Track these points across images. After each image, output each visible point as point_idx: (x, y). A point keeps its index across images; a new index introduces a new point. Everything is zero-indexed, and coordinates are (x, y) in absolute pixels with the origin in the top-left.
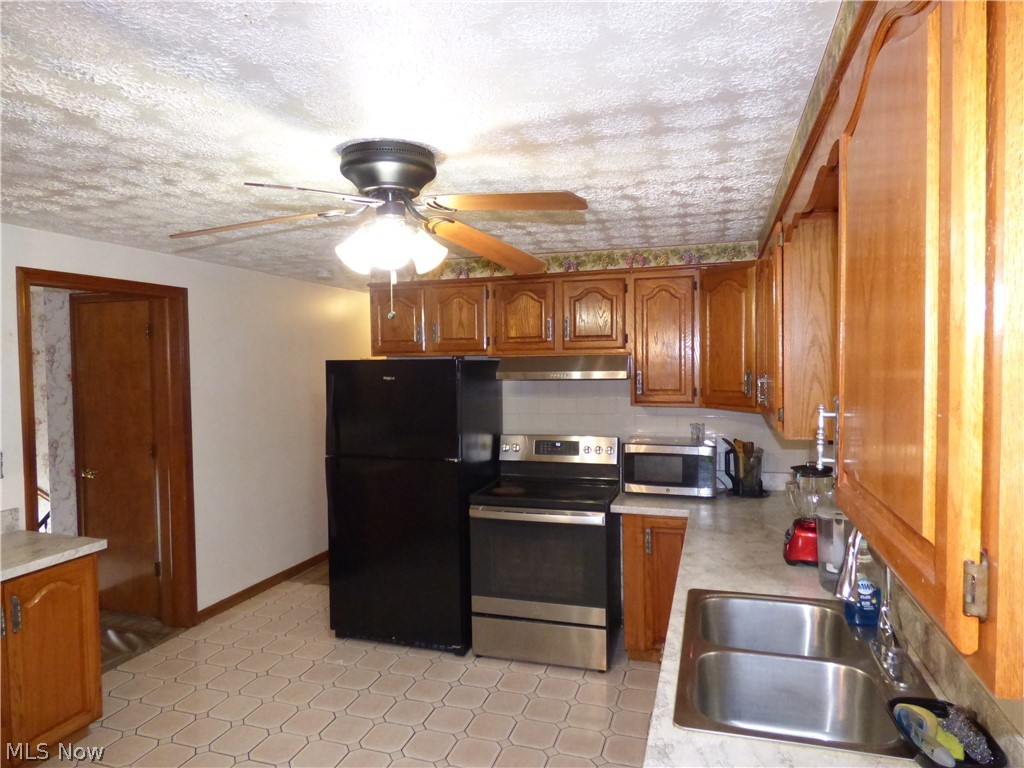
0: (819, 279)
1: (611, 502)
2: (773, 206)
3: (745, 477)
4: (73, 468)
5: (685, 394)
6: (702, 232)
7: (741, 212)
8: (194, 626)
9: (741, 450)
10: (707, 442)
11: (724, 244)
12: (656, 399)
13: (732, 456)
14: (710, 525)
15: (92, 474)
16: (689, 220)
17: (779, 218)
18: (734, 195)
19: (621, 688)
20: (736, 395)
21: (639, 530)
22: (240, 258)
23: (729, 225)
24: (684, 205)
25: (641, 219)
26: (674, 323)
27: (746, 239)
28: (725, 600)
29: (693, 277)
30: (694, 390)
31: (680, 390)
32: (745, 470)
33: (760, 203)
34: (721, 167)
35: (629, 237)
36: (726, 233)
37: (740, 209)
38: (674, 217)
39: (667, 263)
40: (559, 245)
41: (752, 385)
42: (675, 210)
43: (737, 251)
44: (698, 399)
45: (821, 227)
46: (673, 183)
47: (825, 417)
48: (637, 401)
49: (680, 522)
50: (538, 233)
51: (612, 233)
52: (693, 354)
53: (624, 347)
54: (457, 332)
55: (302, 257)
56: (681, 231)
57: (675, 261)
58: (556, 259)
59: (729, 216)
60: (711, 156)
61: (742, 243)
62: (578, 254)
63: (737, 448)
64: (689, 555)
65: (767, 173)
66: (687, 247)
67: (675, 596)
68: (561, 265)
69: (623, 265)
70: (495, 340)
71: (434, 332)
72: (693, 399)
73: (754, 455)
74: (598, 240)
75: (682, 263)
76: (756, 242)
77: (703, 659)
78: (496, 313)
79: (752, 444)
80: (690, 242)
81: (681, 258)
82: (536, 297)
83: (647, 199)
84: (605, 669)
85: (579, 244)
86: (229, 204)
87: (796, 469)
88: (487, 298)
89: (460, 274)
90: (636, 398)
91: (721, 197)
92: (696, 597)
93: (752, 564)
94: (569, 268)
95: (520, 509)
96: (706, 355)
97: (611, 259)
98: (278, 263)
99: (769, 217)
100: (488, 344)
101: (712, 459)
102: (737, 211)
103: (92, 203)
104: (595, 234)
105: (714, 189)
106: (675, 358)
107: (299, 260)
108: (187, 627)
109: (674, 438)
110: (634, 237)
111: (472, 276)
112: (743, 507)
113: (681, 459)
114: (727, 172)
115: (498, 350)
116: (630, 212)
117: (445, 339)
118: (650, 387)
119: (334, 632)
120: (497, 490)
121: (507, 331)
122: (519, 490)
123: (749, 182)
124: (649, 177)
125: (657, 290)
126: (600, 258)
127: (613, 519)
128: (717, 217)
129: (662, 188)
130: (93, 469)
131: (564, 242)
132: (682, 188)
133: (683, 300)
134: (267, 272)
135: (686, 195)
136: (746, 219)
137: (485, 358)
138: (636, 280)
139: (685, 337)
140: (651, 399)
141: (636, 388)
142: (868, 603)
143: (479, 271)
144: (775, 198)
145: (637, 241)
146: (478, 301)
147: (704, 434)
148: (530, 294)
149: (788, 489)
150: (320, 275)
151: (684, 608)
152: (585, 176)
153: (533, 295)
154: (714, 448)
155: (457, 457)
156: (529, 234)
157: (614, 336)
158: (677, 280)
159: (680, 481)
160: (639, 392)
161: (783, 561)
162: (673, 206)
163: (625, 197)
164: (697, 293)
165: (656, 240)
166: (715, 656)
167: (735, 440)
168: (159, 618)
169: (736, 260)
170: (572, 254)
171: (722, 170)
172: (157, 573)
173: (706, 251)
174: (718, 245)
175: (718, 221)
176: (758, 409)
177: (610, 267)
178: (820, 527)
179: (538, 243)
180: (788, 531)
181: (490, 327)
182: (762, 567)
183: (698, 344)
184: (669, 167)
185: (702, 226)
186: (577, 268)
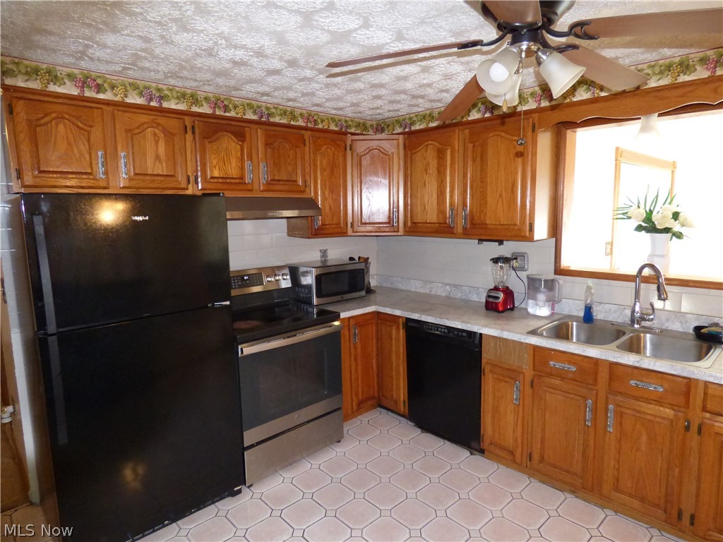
5: (342, 227)
31: (340, 224)
39: (329, 127)
48: (314, 233)
53: (305, 191)
54: (153, 168)
57: (333, 127)
58: (250, 106)
62: (268, 105)
68: (255, 113)
69: (301, 123)
75: (337, 129)
82: (236, 141)
88: (186, 133)
94: (262, 117)
97: (294, 116)
111: (165, 105)
113: (347, 274)
117: (140, 174)
118: (323, 223)
126: (285, 113)
138: (311, 137)
140: (325, 231)
141: (313, 224)
143: (174, 102)
148: (231, 136)
153: (233, 138)
157: (299, 183)
160: (316, 227)
177: (292, 123)
186: (268, 118)
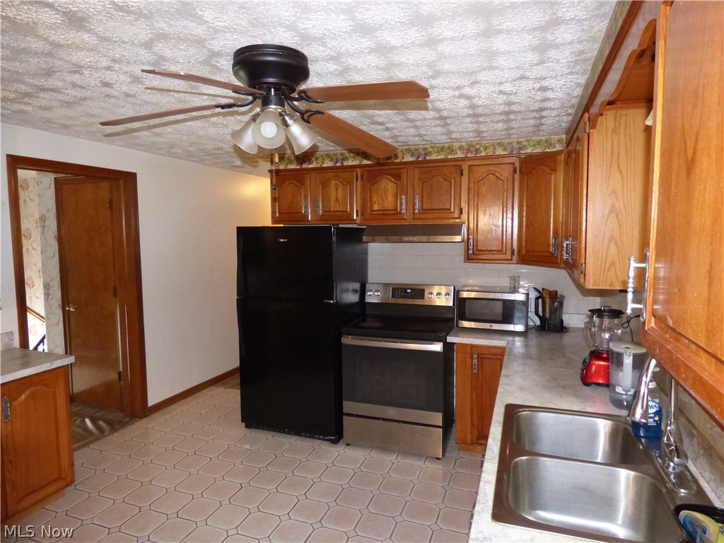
0: (618, 159)
1: (447, 335)
2: (580, 104)
3: (550, 317)
4: (61, 303)
5: (506, 254)
6: (522, 127)
7: (554, 109)
8: (146, 416)
9: (548, 296)
10: (521, 290)
11: (538, 138)
12: (484, 257)
13: (540, 301)
14: (523, 353)
15: (73, 308)
16: (512, 117)
17: (587, 109)
18: (550, 94)
19: (453, 472)
20: (545, 254)
21: (468, 356)
22: (173, 150)
23: (543, 121)
24: (509, 104)
25: (474, 116)
26: (499, 200)
27: (557, 134)
28: (535, 414)
29: (513, 164)
30: (513, 251)
31: (502, 250)
32: (550, 312)
33: (570, 101)
34: (540, 67)
35: (464, 131)
36: (541, 128)
37: (553, 107)
38: (501, 114)
39: (494, 153)
40: (411, 139)
41: (558, 246)
42: (502, 108)
43: (549, 143)
44: (515, 257)
45: (621, 116)
46: (500, 84)
47: (636, 268)
48: (469, 258)
49: (499, 351)
50: (394, 129)
51: (452, 128)
52: (512, 224)
53: (459, 218)
54: (334, 207)
55: (219, 149)
56: (505, 126)
57: (500, 152)
58: (409, 151)
59: (544, 113)
60: (532, 57)
61: (553, 137)
62: (426, 146)
63: (545, 295)
64: (507, 376)
65: (578, 73)
66: (510, 141)
67: (495, 409)
68: (413, 155)
69: (460, 155)
70: (362, 213)
71: (318, 206)
72: (512, 258)
73: (558, 300)
74: (442, 134)
75: (506, 153)
76: (564, 136)
77: (517, 462)
78: (363, 192)
79: (556, 292)
80: (512, 136)
81: (505, 149)
82: (393, 180)
83: (480, 97)
84: (441, 457)
85: (426, 138)
86: (156, 104)
87: (593, 312)
88: (357, 180)
89: (337, 162)
90: (468, 256)
91: (539, 96)
92: (512, 411)
93: (556, 384)
94: (419, 157)
95: (379, 339)
96: (523, 223)
97: (452, 151)
98: (202, 154)
99: (576, 114)
100: (357, 215)
101: (525, 303)
102: (550, 109)
103: (54, 104)
104: (439, 129)
105: (534, 89)
106: (499, 226)
107: (217, 152)
108: (141, 418)
109: (496, 287)
110: (469, 132)
111: (345, 164)
112: (549, 339)
113: (501, 302)
114: (544, 73)
115: (364, 220)
116: (466, 110)
117: (326, 211)
118: (479, 248)
119: (244, 424)
120: (362, 324)
121: (372, 205)
122: (379, 325)
123: (562, 82)
124: (482, 77)
125: (486, 173)
126: (442, 149)
127: (449, 347)
128: (535, 114)
129: (492, 88)
130: (74, 304)
131: (415, 136)
132: (508, 87)
133: (506, 182)
134: (195, 161)
135: (511, 94)
136: (558, 115)
137: (355, 226)
138: (470, 166)
139: (507, 210)
140: (480, 257)
141: (468, 249)
142: (652, 420)
143: (351, 160)
144: (582, 97)
145: (471, 134)
146: (350, 183)
147: (519, 284)
148: (388, 177)
149: (586, 327)
150: (234, 164)
151: (501, 420)
152: (430, 77)
153: (391, 178)
154: (527, 295)
155: (332, 299)
156: (388, 129)
157: (452, 210)
158: (502, 166)
159: (501, 319)
160: (471, 252)
161: (580, 383)
162: (500, 105)
163: (462, 96)
164: (517, 176)
165: (485, 134)
166: (527, 459)
167: (543, 289)
168: (122, 411)
169: (547, 150)
170: (421, 146)
171: (540, 71)
172: (120, 379)
173: (525, 143)
174: (534, 138)
175: (535, 117)
176: (562, 265)
177: (450, 157)
178: (612, 358)
179: (394, 137)
180: (585, 359)
181: (359, 202)
182: (563, 387)
183: (517, 216)
184: (497, 68)
185: (522, 122)
186: (425, 157)
